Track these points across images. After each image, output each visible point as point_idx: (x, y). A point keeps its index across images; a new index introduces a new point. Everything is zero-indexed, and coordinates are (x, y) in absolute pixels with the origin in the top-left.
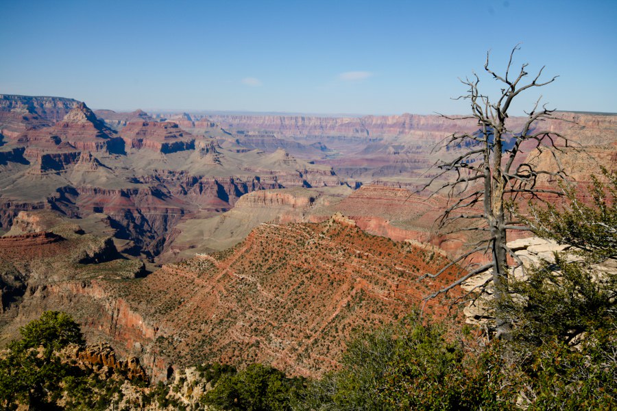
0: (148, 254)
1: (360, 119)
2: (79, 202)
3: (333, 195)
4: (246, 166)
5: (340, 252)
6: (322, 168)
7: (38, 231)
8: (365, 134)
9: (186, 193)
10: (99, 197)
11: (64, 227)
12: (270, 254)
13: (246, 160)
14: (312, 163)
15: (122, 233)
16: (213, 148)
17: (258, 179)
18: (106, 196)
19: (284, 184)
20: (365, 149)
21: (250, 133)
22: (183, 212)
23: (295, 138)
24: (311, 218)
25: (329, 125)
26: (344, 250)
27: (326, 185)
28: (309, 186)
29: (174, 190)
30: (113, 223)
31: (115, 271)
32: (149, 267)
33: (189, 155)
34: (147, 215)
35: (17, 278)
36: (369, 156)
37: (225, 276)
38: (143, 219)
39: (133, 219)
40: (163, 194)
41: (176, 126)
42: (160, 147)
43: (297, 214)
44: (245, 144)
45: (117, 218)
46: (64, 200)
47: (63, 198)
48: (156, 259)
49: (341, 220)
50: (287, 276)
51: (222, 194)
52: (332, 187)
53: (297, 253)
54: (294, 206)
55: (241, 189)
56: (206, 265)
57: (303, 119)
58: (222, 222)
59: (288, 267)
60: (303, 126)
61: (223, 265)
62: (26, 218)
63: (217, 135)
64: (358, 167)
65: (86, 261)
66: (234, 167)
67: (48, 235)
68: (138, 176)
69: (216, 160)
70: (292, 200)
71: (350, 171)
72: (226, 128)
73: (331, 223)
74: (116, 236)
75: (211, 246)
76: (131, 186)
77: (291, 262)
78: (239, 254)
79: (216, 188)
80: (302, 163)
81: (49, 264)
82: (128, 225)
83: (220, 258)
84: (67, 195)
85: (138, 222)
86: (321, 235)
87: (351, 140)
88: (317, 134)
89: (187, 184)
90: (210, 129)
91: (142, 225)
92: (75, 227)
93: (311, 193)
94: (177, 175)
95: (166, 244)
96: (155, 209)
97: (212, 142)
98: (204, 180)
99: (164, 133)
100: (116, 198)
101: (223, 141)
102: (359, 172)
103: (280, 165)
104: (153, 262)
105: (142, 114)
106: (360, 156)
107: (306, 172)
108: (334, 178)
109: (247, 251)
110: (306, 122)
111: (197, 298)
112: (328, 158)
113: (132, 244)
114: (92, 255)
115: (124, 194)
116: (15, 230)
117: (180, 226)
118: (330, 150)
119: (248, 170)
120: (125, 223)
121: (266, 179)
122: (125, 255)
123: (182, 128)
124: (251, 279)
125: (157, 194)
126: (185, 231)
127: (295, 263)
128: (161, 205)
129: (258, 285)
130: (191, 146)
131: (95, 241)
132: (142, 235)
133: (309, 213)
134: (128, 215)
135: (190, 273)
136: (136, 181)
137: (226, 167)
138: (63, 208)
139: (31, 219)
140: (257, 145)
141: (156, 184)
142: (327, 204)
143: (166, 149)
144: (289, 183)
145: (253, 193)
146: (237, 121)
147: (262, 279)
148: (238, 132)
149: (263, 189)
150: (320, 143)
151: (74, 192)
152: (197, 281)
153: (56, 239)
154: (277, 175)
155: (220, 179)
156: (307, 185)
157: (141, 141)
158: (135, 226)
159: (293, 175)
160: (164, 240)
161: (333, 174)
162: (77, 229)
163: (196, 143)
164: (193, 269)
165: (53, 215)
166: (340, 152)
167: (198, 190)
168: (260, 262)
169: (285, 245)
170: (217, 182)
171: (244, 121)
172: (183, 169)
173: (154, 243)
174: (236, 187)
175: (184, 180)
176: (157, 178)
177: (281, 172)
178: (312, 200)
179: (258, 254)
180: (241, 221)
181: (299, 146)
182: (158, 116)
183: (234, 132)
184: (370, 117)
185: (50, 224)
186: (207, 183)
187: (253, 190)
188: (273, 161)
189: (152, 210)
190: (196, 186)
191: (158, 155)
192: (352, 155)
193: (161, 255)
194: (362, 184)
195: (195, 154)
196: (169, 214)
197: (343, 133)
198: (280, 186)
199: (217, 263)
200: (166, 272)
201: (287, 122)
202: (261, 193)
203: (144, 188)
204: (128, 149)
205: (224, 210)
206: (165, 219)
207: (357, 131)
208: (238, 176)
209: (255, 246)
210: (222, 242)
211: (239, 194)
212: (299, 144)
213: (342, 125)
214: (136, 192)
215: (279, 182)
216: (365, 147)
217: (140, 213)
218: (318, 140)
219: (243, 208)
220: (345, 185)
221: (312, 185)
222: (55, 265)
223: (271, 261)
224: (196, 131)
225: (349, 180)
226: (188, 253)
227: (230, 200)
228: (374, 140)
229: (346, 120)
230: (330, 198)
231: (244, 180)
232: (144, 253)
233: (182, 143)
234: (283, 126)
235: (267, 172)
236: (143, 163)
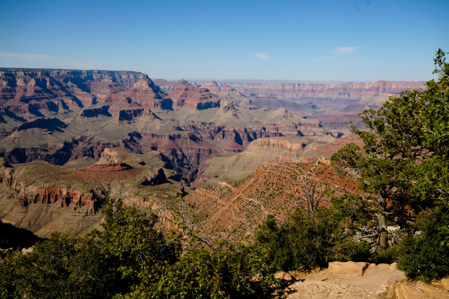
0: (186, 180)
1: (343, 85)
2: (142, 142)
3: (320, 142)
4: (256, 119)
5: (323, 186)
6: (312, 121)
7: (116, 162)
8: (347, 96)
9: (213, 138)
10: (155, 140)
11: (133, 159)
12: (271, 185)
13: (256, 115)
14: (305, 118)
15: (169, 165)
16: (233, 106)
17: (264, 129)
18: (160, 139)
19: (283, 133)
20: (347, 108)
21: (260, 96)
22: (210, 152)
23: (292, 99)
24: (303, 160)
25: (318, 90)
26: (326, 185)
27: (315, 135)
28: (302, 135)
29: (205, 136)
30: (164, 158)
31: (164, 191)
32: (187, 189)
33: (216, 111)
34: (186, 153)
35: (103, 193)
36: (349, 113)
37: (238, 199)
38: (183, 155)
39: (177, 155)
40: (197, 139)
41: (207, 91)
42: (196, 105)
43: (292, 156)
44: (255, 103)
45: (166, 155)
46: (132, 141)
47: (132, 140)
48: (191, 184)
49: (325, 162)
50: (283, 202)
51: (238, 140)
52: (320, 136)
53: (291, 185)
54: (290, 150)
55: (252, 136)
56: (225, 190)
57: (299, 85)
58: (238, 160)
59: (284, 194)
60: (299, 90)
61: (237, 191)
62: (109, 153)
63: (236, 96)
64: (340, 121)
65: (146, 183)
66: (247, 120)
67: (123, 165)
68: (181, 126)
69: (235, 115)
70: (289, 145)
71: (334, 125)
72: (242, 92)
73: (317, 164)
74: (166, 167)
75: (230, 176)
76: (176, 133)
77: (286, 192)
78: (249, 184)
79: (234, 135)
80: (297, 117)
81: (122, 184)
82: (173, 159)
83: (235, 186)
84: (135, 138)
85: (180, 157)
86: (309, 173)
87: (336, 100)
88: (309, 96)
89: (214, 132)
90: (231, 93)
91: (183, 160)
92: (139, 160)
93: (304, 140)
94: (207, 125)
95: (198, 173)
96: (192, 149)
97: (232, 102)
98: (226, 129)
99: (199, 95)
100: (166, 141)
101: (240, 101)
102: (340, 125)
103: (281, 119)
104: (189, 186)
105: (185, 82)
106: (342, 113)
107: (300, 124)
108: (321, 130)
109: (254, 182)
110: (302, 87)
111: (219, 213)
112: (318, 114)
113: (175, 173)
114: (149, 179)
115: (171, 138)
116: (102, 161)
117: (208, 161)
118: (318, 108)
119: (257, 122)
120: (171, 158)
121: (270, 130)
122: (170, 180)
123: (212, 92)
124: (257, 202)
125: (193, 138)
126: (212, 165)
127: (289, 192)
128: (196, 146)
129: (262, 206)
130: (218, 105)
131: (152, 170)
132: (183, 167)
133: (301, 155)
134: (174, 152)
135: (215, 196)
136: (179, 129)
137: (242, 120)
138: (132, 146)
139: (112, 154)
140: (264, 104)
141: (193, 131)
142: (315, 148)
143: (200, 107)
144: (287, 133)
145: (261, 139)
146: (250, 87)
147: (265, 203)
148: (251, 95)
149: (268, 136)
150: (311, 103)
151: (139, 136)
152: (219, 201)
153: (126, 167)
154: (278, 126)
155: (237, 129)
156: (300, 134)
157: (183, 101)
158: (178, 161)
159: (290, 127)
160: (197, 171)
161: (320, 126)
162: (141, 161)
163: (221, 103)
164: (216, 192)
165: (125, 151)
166: (326, 110)
167: (221, 136)
168: (264, 190)
169: (282, 179)
170: (235, 131)
171: (255, 87)
172: (212, 120)
173: (190, 172)
174: (248, 134)
175: (212, 129)
176: (194, 127)
177: (281, 124)
178: (304, 145)
179: (262, 185)
180: (251, 159)
181: (296, 105)
182: (195, 83)
183: (248, 95)
184: (351, 83)
185: (124, 157)
186: (228, 131)
187: (261, 137)
188: (276, 116)
189: (189, 149)
190: (220, 134)
191: (194, 111)
192: (336, 112)
193: (195, 182)
194: (343, 134)
195: (220, 111)
196: (201, 152)
197: (330, 96)
198: (281, 135)
199: (233, 189)
200: (198, 194)
201: (287, 87)
202: (266, 140)
203: (184, 134)
204: (174, 107)
205: (240, 151)
206: (198, 156)
207: (341, 94)
208: (250, 127)
209: (260, 179)
210: (237, 174)
211: (250, 140)
212: (295, 103)
213: (329, 90)
214: (179, 136)
215: (279, 131)
216: (346, 106)
217: (181, 151)
218: (310, 100)
219: (252, 150)
220: (330, 135)
221: (305, 134)
222: (127, 185)
223: (271, 190)
224: (222, 94)
225: (333, 131)
226: (213, 180)
227: (243, 144)
228: (353, 101)
229: (332, 86)
230: (317, 145)
231: (254, 130)
232: (183, 179)
233: (211, 103)
234: (284, 91)
235: (271, 124)
236: (184, 117)
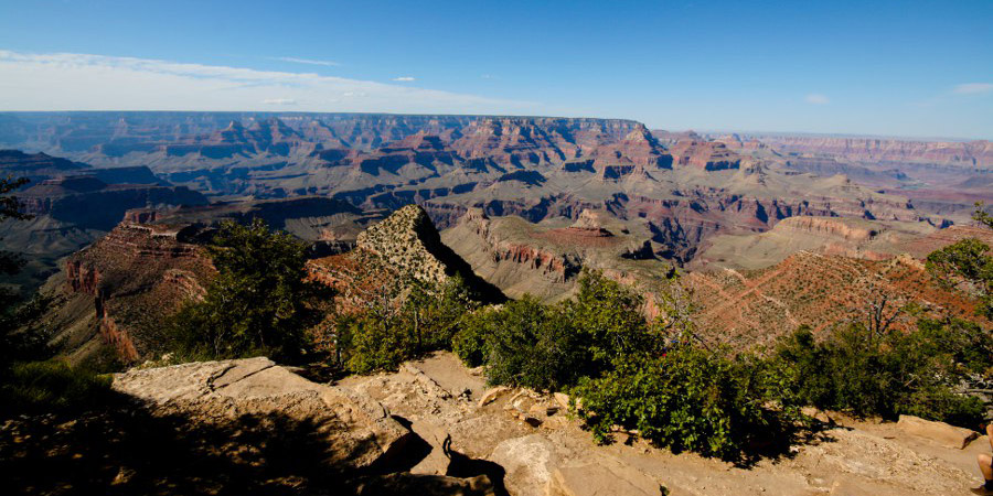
0: (679, 259)
1: (964, 144)
2: (628, 206)
3: (906, 232)
4: (794, 189)
5: (900, 299)
6: (894, 199)
7: (595, 226)
8: (970, 163)
9: (723, 210)
10: (644, 205)
11: (615, 225)
12: (806, 284)
13: (794, 183)
14: (882, 192)
15: (658, 237)
16: (759, 169)
17: (806, 203)
18: (651, 203)
19: (838, 212)
20: (968, 181)
21: (805, 156)
22: (717, 226)
23: (862, 163)
24: (867, 254)
25: (914, 150)
26: (908, 298)
27: (896, 219)
28: (872, 218)
29: (712, 205)
30: (653, 228)
31: (649, 268)
32: (678, 271)
33: (732, 174)
34: (683, 225)
35: (576, 260)
36: (970, 191)
37: (751, 294)
38: (679, 228)
39: (670, 227)
40: (701, 208)
41: (723, 146)
42: (705, 164)
43: (850, 247)
44: (796, 166)
45: (657, 224)
46: (617, 203)
47: (616, 202)
48: (685, 265)
49: (911, 263)
50: (823, 311)
51: (761, 214)
52: (906, 222)
53: (841, 288)
54: (846, 237)
55: (783, 211)
56: (732, 280)
57: (878, 142)
58: (757, 242)
59: (826, 300)
60: (876, 150)
61: (751, 284)
62: (588, 215)
63: (766, 155)
64: (951, 203)
65: (627, 256)
66: (779, 188)
67: (602, 230)
68: (681, 190)
69: (761, 181)
70: (845, 230)
71: (936, 207)
72: (777, 149)
73: (894, 264)
74: (654, 239)
75: (741, 262)
76: (673, 198)
77: (831, 297)
78: (770, 277)
79: (756, 208)
80: (866, 190)
81: (599, 253)
82: (665, 231)
83: (749, 277)
84: (620, 200)
85: (674, 230)
86: (877, 275)
87: (946, 169)
88: (894, 160)
89: (726, 201)
90: (758, 150)
91: (678, 233)
92: (623, 227)
93: (874, 226)
94: (717, 192)
95: (697, 253)
96: (692, 220)
97: (759, 163)
98: (744, 199)
99: (711, 152)
100: (658, 207)
101: (771, 162)
102: (950, 208)
103: (836, 191)
104: (682, 267)
105: (692, 134)
106: (956, 190)
107: (871, 202)
108: (911, 212)
109: (779, 276)
110: (882, 146)
111: (720, 308)
112: (906, 189)
113: (666, 248)
114: (632, 252)
115: (665, 204)
116: (579, 223)
117: (712, 239)
118: (910, 179)
119: (796, 193)
120: (662, 229)
121: (816, 205)
122: (658, 257)
123: (729, 148)
124: (779, 304)
125: (695, 207)
126: (717, 244)
127: (837, 298)
128: (697, 217)
129: (787, 312)
130: (736, 165)
131: (636, 241)
132: (676, 242)
133: (867, 248)
134: (667, 222)
135: (716, 285)
136: (678, 194)
137: (771, 187)
138: (615, 210)
139: (591, 216)
140: (811, 168)
141: (696, 198)
142: (893, 240)
143: (710, 167)
144: (845, 212)
145: (798, 217)
146: (791, 142)
147: (793, 307)
148: (791, 154)
149: (811, 214)
150: (897, 171)
151: (625, 198)
152: (721, 293)
153: (606, 234)
154: (831, 201)
155: (761, 200)
156: (869, 216)
157: (688, 158)
158: (671, 233)
159: (852, 204)
160: (695, 250)
161: (909, 207)
162: (624, 228)
163: (741, 163)
164: (719, 281)
165: (607, 215)
166: (920, 182)
167: (736, 208)
168: (793, 289)
169: (825, 277)
170: (757, 203)
171: (799, 143)
172: (724, 187)
173: (686, 250)
174: (778, 209)
175: (724, 197)
176: (698, 194)
177: (837, 200)
178: (873, 234)
179: (792, 281)
180: (778, 243)
181: (867, 172)
182: (708, 136)
183: (785, 154)
184: (982, 142)
185: (604, 222)
186: (748, 202)
187: (798, 214)
188: (829, 186)
189: (688, 220)
190: (735, 204)
191: (702, 172)
192: (941, 187)
193: (691, 263)
194: (952, 223)
195: (739, 174)
196: (704, 226)
197: (935, 161)
198: (833, 214)
199: (744, 280)
200: (694, 278)
201: (854, 145)
202: (807, 219)
203: (684, 200)
204: (674, 165)
205: (761, 231)
206: (700, 231)
207: (957, 159)
208: (783, 199)
209: (790, 273)
210: (754, 262)
211: (780, 216)
212: (866, 170)
213: (934, 151)
214: (676, 203)
215: (832, 209)
216: (966, 178)
217: (677, 222)
218: (895, 167)
219: (782, 233)
220: (926, 222)
221: (877, 216)
222: (604, 255)
223: (806, 290)
224: (743, 151)
225: (933, 216)
226: (717, 265)
227: (769, 222)
228: (983, 171)
229: (941, 146)
230: (899, 235)
231: (789, 203)
232: (675, 257)
233: (727, 163)
234: (848, 150)
235: (819, 198)
236: (686, 179)
